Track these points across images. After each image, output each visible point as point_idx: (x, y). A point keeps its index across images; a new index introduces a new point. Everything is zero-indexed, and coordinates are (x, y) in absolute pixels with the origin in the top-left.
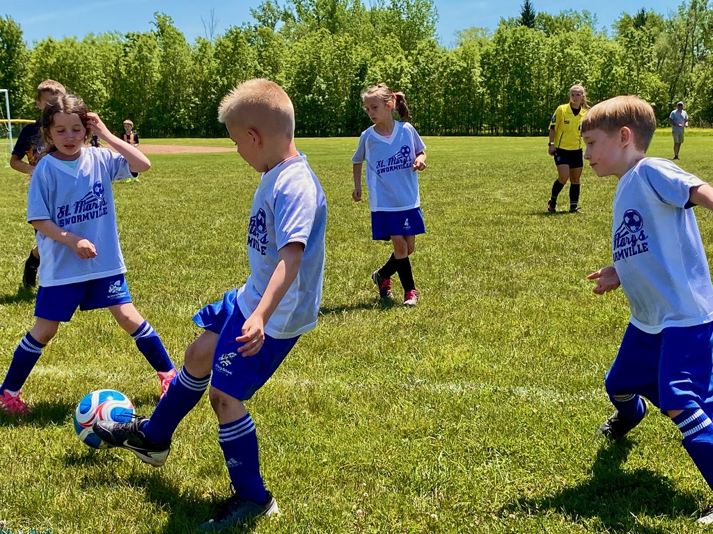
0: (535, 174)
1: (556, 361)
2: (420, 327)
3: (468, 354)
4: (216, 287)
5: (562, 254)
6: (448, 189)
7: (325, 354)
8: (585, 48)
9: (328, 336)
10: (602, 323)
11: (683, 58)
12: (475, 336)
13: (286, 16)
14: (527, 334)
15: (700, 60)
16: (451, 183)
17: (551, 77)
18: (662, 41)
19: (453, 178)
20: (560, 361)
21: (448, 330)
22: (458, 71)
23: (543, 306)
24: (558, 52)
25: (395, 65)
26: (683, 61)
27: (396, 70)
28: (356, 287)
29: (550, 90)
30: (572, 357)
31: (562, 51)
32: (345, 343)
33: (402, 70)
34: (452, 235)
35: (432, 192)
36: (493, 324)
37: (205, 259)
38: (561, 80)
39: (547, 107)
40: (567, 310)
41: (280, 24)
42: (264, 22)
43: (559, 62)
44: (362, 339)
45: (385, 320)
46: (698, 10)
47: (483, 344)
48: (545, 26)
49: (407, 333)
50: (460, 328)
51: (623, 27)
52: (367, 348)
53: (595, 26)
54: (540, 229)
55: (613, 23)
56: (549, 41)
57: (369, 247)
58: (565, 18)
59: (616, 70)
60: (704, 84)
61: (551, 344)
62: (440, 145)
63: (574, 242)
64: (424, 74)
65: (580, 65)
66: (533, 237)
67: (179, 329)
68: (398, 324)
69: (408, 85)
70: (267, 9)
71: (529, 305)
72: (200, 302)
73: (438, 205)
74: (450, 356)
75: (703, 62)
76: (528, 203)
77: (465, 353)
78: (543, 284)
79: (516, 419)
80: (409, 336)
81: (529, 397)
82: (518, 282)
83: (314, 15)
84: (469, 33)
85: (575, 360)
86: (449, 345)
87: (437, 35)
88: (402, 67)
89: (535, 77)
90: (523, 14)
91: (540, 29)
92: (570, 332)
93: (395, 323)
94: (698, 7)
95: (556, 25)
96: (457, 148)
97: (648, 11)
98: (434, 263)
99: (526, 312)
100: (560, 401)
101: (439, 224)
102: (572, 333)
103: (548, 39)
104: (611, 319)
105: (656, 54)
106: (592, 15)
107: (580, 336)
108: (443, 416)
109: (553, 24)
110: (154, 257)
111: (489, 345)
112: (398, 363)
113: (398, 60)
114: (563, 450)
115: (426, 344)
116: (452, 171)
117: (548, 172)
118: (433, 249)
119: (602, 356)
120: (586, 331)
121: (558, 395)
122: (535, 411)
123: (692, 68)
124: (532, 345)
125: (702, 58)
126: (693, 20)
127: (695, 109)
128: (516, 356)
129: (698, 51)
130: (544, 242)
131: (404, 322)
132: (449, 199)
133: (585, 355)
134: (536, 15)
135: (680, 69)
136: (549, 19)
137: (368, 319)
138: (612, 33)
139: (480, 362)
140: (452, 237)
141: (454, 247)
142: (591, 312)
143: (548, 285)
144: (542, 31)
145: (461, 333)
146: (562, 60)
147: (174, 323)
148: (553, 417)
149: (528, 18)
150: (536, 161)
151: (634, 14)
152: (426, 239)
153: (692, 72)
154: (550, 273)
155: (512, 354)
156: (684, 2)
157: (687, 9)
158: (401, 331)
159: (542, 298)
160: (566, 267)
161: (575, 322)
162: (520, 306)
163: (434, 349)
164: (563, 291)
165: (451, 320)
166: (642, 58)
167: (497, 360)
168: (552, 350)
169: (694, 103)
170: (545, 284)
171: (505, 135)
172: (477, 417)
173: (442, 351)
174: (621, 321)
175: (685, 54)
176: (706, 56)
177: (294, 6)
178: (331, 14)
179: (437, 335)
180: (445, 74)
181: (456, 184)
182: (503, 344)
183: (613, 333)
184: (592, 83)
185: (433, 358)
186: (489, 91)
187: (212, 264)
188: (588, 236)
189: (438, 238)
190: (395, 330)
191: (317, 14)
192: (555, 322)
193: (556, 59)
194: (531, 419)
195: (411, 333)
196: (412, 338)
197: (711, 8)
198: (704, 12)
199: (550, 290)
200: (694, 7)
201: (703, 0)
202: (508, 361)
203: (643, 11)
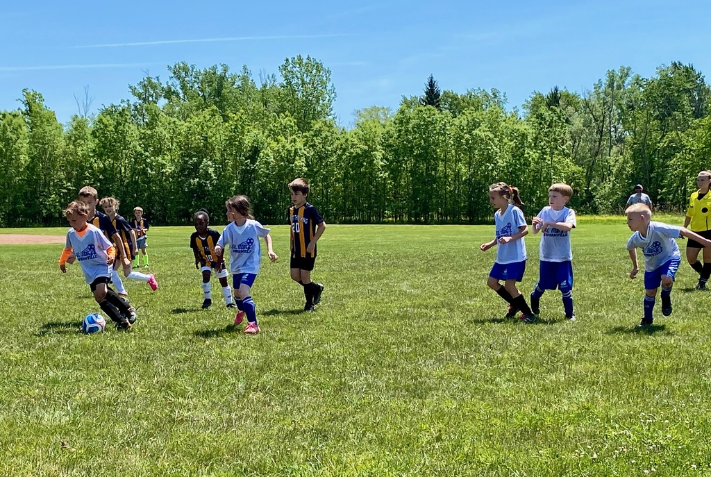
0: (444, 264)
1: (471, 469)
2: (319, 432)
3: (373, 462)
4: (88, 391)
5: (475, 351)
6: (348, 280)
7: (213, 464)
8: (494, 129)
9: (215, 444)
10: (521, 426)
11: (600, 140)
12: (381, 441)
13: (169, 94)
14: (439, 439)
15: (617, 142)
16: (353, 275)
17: (459, 160)
18: (578, 122)
19: (354, 269)
20: (476, 469)
21: (350, 435)
22: (359, 154)
23: (456, 408)
24: (465, 133)
25: (288, 146)
26: (600, 144)
27: (289, 152)
28: (248, 388)
29: (457, 175)
30: (489, 464)
31: (470, 133)
32: (235, 452)
33: (296, 152)
34: (354, 330)
35: (331, 284)
36: (400, 428)
37: (76, 359)
40: (482, 412)
41: (162, 102)
42: (144, 100)
43: (467, 144)
44: (254, 447)
45: (280, 425)
46: (615, 88)
47: (391, 451)
48: (451, 105)
49: (304, 440)
50: (364, 434)
51: (535, 107)
52: (259, 457)
53: (505, 106)
54: (451, 324)
55: (525, 103)
56: (457, 121)
57: (261, 344)
58: (472, 97)
59: (528, 153)
60: (623, 168)
61: (466, 449)
62: (340, 233)
63: (488, 338)
64: (321, 157)
65: (490, 148)
66: (443, 332)
67: (43, 440)
68: (295, 429)
69: (304, 168)
70: (149, 85)
71: (440, 406)
72: (69, 408)
73: (337, 297)
74: (353, 464)
75: (622, 144)
76: (437, 295)
77: (370, 461)
78: (455, 383)
80: (307, 443)
82: (428, 381)
83: (200, 93)
84: (370, 113)
85: (492, 467)
86: (352, 453)
87: (335, 114)
88: (296, 149)
89: (442, 160)
90: (427, 93)
91: (446, 109)
92: (486, 437)
93: (291, 428)
94: (615, 85)
95: (462, 104)
96: (358, 237)
97: (561, 89)
98: (334, 362)
99: (438, 414)
101: (339, 318)
102: (488, 437)
103: (454, 119)
104: (530, 421)
105: (571, 135)
106: (502, 94)
107: (498, 441)
109: (459, 103)
110: (16, 357)
111: (397, 451)
112: (294, 474)
113: (291, 142)
115: (327, 451)
116: (352, 261)
117: (457, 262)
118: (333, 346)
119: (522, 462)
120: (504, 434)
123: (610, 151)
124: (444, 451)
125: (620, 140)
126: (609, 99)
128: (427, 463)
129: (615, 133)
130: (454, 337)
131: (301, 426)
132: (350, 292)
133: (504, 461)
134: (441, 93)
135: (597, 152)
136: (455, 98)
137: (262, 425)
138: (523, 113)
139: (387, 470)
140: (354, 332)
141: (357, 343)
142: (509, 413)
143: (461, 385)
144: (447, 111)
145: (365, 439)
146: (470, 142)
147: (38, 432)
149: (432, 97)
150: (444, 250)
151: (546, 92)
152: (325, 335)
153: (610, 156)
154: (463, 371)
155: (423, 462)
156: (600, 80)
157: (603, 88)
158: (298, 438)
159: (455, 399)
160: (480, 365)
161: (492, 426)
162: (431, 408)
163: (335, 457)
164: (477, 391)
165: (354, 424)
166: (556, 140)
167: (406, 468)
168: (467, 456)
169: (612, 189)
170: (457, 383)
171: (410, 222)
173: (345, 459)
174: (542, 424)
175: (601, 136)
176: (624, 138)
177: (178, 82)
178: (218, 92)
179: (339, 441)
180: (344, 157)
181: (358, 275)
182: (413, 450)
183: (533, 436)
184: (503, 167)
185: (334, 468)
186: (391, 176)
187: (83, 365)
188: (503, 331)
189: (338, 334)
190: (291, 436)
191: (202, 91)
192: (470, 426)
193: (464, 141)
195: (309, 440)
196: (310, 444)
197: (630, 87)
198: (622, 90)
199: (463, 390)
200: (611, 85)
201: (621, 78)
202: (418, 470)
203: (556, 90)
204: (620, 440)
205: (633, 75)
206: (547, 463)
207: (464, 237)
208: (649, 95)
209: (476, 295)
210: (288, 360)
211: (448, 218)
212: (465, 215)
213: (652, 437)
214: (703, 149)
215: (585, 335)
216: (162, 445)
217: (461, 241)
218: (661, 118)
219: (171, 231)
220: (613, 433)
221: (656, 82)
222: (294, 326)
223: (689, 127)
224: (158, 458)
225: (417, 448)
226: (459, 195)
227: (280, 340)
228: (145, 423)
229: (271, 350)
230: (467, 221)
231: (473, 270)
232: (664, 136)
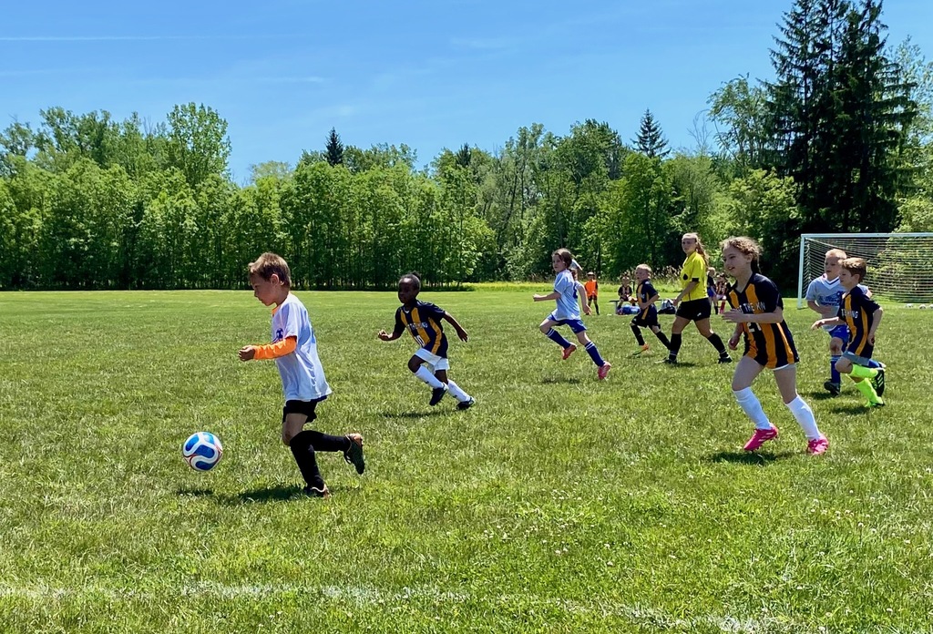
1: (374, 553)
2: (208, 517)
3: (268, 549)
5: (380, 426)
7: (86, 555)
8: (400, 188)
9: (90, 532)
10: (428, 506)
11: (512, 202)
12: (277, 526)
13: (41, 142)
14: (340, 522)
15: (530, 204)
18: (490, 181)
20: (380, 553)
21: (243, 520)
22: (250, 213)
25: (176, 203)
26: (512, 206)
27: (178, 209)
28: (128, 470)
30: (393, 548)
32: (113, 540)
33: (186, 210)
34: (249, 405)
36: (298, 511)
40: (386, 492)
41: (33, 152)
42: (12, 149)
44: (135, 535)
45: (164, 510)
46: (527, 148)
47: (287, 536)
48: (354, 161)
50: (258, 518)
51: (443, 163)
53: (414, 164)
55: (433, 160)
57: (145, 421)
58: (377, 152)
60: (536, 232)
61: (369, 532)
62: (235, 300)
66: (347, 407)
69: (194, 228)
70: (18, 131)
74: (246, 551)
75: (535, 207)
76: (340, 367)
77: (264, 547)
79: (327, 626)
81: (342, 598)
82: (329, 459)
83: (76, 142)
84: (267, 168)
85: (396, 551)
86: (245, 539)
87: (229, 170)
88: (185, 207)
90: (328, 147)
91: (350, 165)
92: (391, 518)
93: (177, 513)
94: (527, 143)
95: (367, 160)
97: (472, 146)
100: (380, 601)
102: (393, 519)
104: (438, 501)
105: (482, 196)
106: (412, 151)
107: (403, 522)
108: (235, 628)
109: (363, 160)
111: (294, 536)
112: (179, 563)
113: (180, 198)
115: (216, 538)
117: (362, 331)
119: (428, 545)
120: (409, 516)
121: (378, 595)
122: (350, 615)
123: (522, 213)
124: (346, 534)
125: (534, 202)
126: (522, 158)
127: (526, 260)
128: (326, 548)
129: (528, 194)
131: (189, 511)
133: (409, 544)
134: (344, 149)
135: (509, 215)
136: (358, 154)
137: (144, 510)
138: (433, 171)
139: (283, 558)
140: (249, 407)
142: (415, 493)
145: (259, 523)
148: (371, 622)
149: (335, 153)
150: (348, 319)
151: (456, 150)
153: (522, 218)
155: (322, 547)
156: (511, 137)
157: (515, 146)
158: (185, 524)
160: (385, 441)
161: (397, 506)
163: (226, 544)
164: (382, 469)
166: (464, 201)
167: (304, 555)
168: (370, 539)
169: (525, 254)
171: (311, 289)
172: (278, 626)
173: (236, 546)
174: (449, 503)
175: (514, 197)
176: (537, 200)
177: (51, 129)
178: (98, 142)
179: (230, 527)
182: (310, 535)
183: (441, 517)
185: (224, 555)
186: (291, 237)
189: (232, 409)
190: (177, 521)
191: (78, 140)
192: (373, 506)
194: (345, 625)
195: (197, 525)
196: (198, 531)
197: (542, 145)
198: (534, 149)
200: (523, 143)
201: (533, 136)
202: (317, 555)
203: (466, 147)
204: (531, 519)
205: (545, 133)
206: (454, 545)
207: (370, 304)
208: (563, 155)
209: (381, 367)
210: (174, 438)
211: (353, 284)
212: (371, 281)
213: (564, 515)
214: (617, 212)
215: (496, 407)
216: (29, 535)
217: (366, 309)
218: (576, 179)
219: (44, 297)
220: (524, 512)
221: (570, 141)
222: (182, 401)
223: (604, 189)
224: (24, 549)
225: (317, 532)
227: (166, 417)
228: (10, 511)
229: (155, 427)
232: (578, 198)
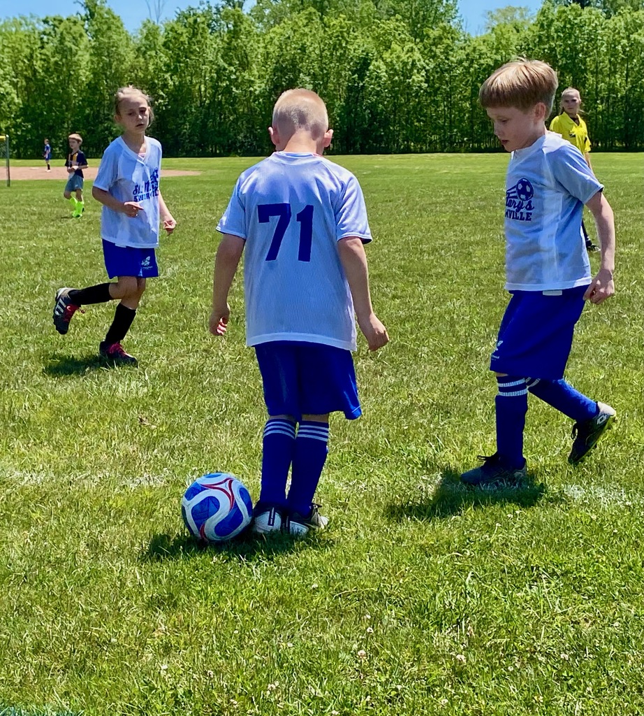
1: (621, 451)
2: (438, 406)
4: (168, 357)
5: (629, 309)
6: (475, 223)
16: (480, 216)
17: (613, 73)
19: (482, 208)
20: (627, 451)
21: (478, 412)
22: (489, 66)
23: (603, 379)
24: (623, 38)
25: (404, 57)
27: (405, 64)
29: (612, 89)
31: (628, 38)
33: (414, 65)
34: (482, 285)
35: (456, 228)
37: (153, 320)
38: (627, 76)
39: (608, 112)
40: (636, 383)
43: (624, 52)
44: (364, 425)
45: (394, 399)
48: (603, 4)
49: (423, 416)
52: (370, 436)
56: (610, 24)
62: (466, 164)
64: (441, 70)
67: (118, 414)
68: (412, 403)
69: (423, 84)
71: (586, 376)
72: (147, 378)
73: (463, 245)
74: (481, 445)
78: (604, 349)
79: (568, 528)
80: (426, 421)
81: (585, 499)
84: (504, 14)
86: (480, 432)
87: (461, 16)
88: (414, 61)
91: (599, 8)
93: (407, 402)
95: (619, 2)
96: (488, 168)
98: (458, 323)
99: (582, 386)
100: (627, 503)
101: (464, 270)
103: (608, 21)
108: (471, 526)
109: (615, 1)
110: (84, 317)
111: (533, 430)
112: (411, 456)
113: (408, 51)
114: (631, 569)
115: (449, 430)
116: (482, 200)
118: (458, 304)
121: (625, 496)
122: (594, 517)
131: (419, 401)
132: (478, 237)
137: (372, 399)
140: (482, 287)
141: (486, 300)
143: (610, 351)
144: (600, 10)
146: (628, 49)
147: (112, 406)
148: (617, 526)
152: (448, 290)
154: (613, 334)
155: (563, 443)
158: (416, 414)
159: (603, 368)
162: (574, 378)
163: (460, 437)
164: (630, 358)
165: (482, 398)
167: (544, 451)
170: (605, 348)
172: (517, 526)
173: (470, 439)
179: (463, 419)
180: (472, 70)
181: (488, 217)
185: (458, 449)
187: (162, 326)
189: (464, 290)
190: (407, 412)
193: (619, 48)
194: (589, 527)
195: (429, 416)
196: (430, 422)
199: (613, 357)
202: (557, 452)
207: (619, 168)
209: (631, 241)
210: (403, 321)
211: (600, 145)
212: (621, 141)
216: (256, 422)
217: (614, 173)
222: (411, 279)
224: (252, 437)
225: (557, 426)
226: (613, 115)
227: (394, 297)
228: (236, 396)
229: (383, 309)
230: (623, 147)
231: (629, 210)
